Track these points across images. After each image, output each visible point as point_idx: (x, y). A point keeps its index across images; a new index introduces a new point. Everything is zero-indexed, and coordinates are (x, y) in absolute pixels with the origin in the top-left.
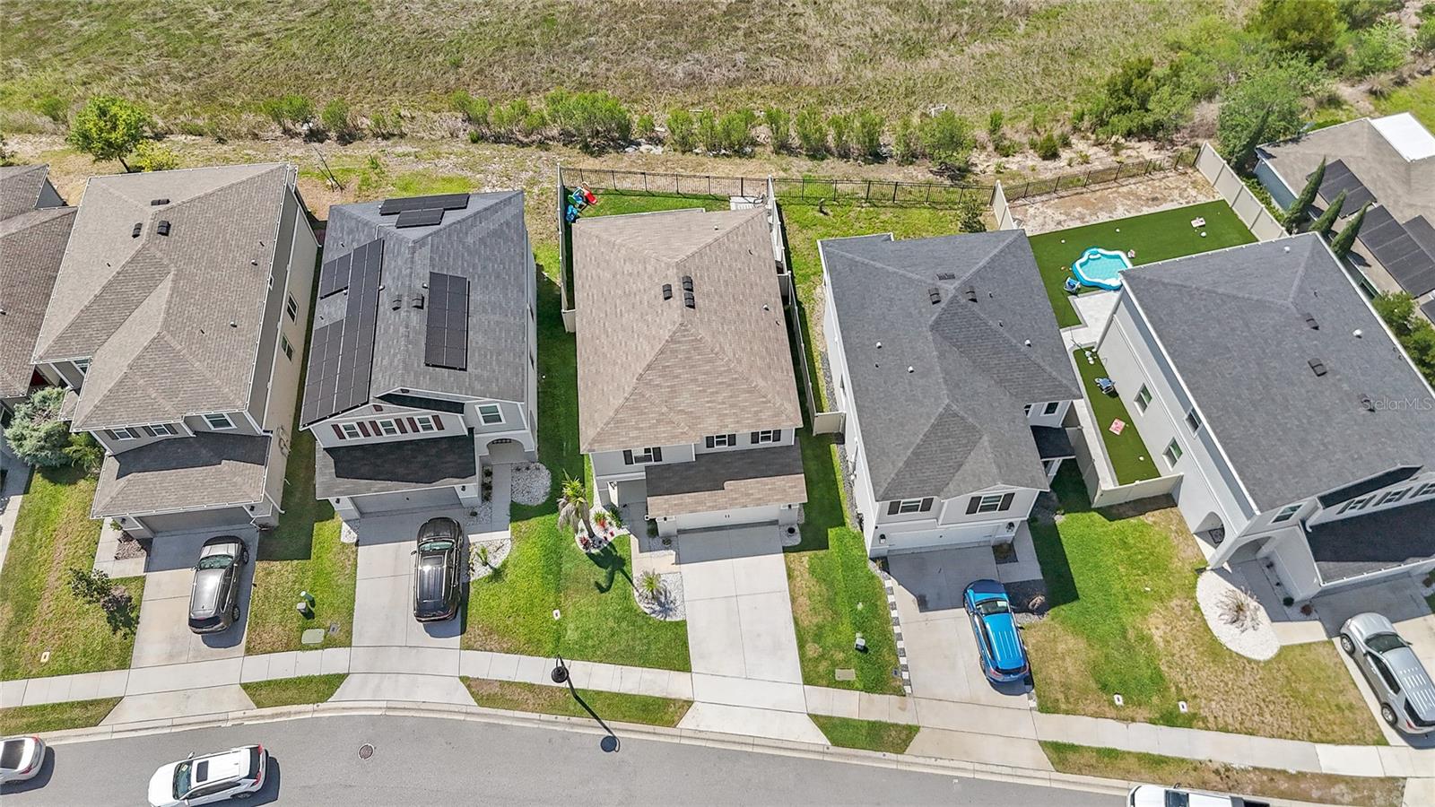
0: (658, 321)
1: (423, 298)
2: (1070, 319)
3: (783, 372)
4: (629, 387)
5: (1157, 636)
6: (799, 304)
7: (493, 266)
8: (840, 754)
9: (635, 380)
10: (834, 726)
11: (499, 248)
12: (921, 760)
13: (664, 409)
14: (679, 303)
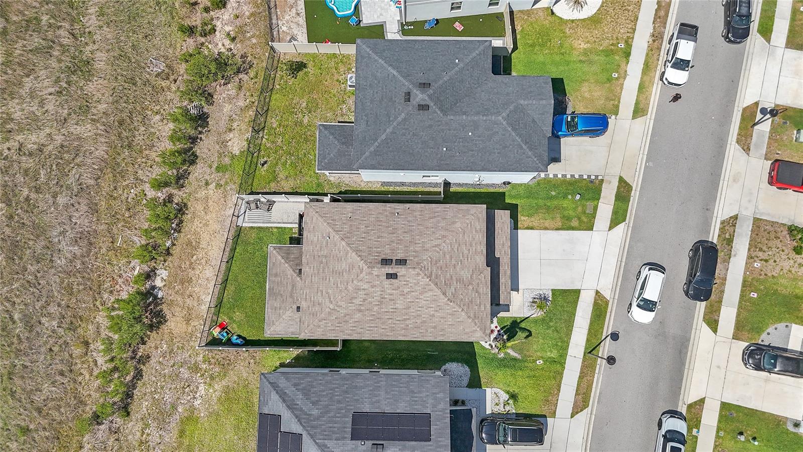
0: (411, 285)
1: (373, 444)
2: (378, 31)
3: (447, 211)
4: (454, 308)
5: (584, 46)
6: (341, 193)
7: (337, 396)
8: (630, 218)
9: (452, 304)
10: (616, 218)
11: (320, 391)
12: (636, 178)
13: (471, 287)
14: (403, 270)
